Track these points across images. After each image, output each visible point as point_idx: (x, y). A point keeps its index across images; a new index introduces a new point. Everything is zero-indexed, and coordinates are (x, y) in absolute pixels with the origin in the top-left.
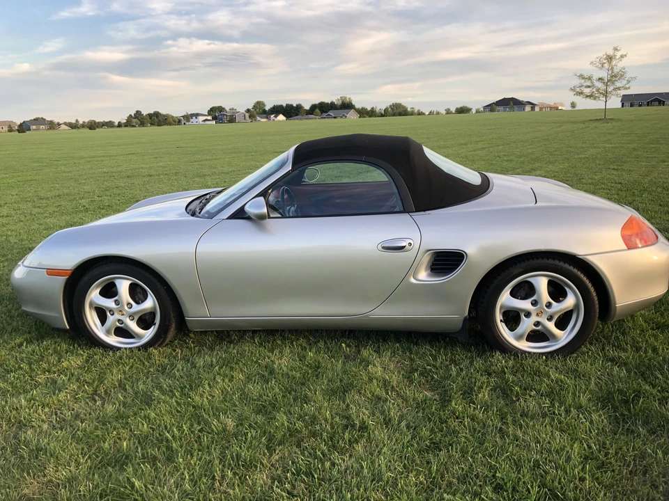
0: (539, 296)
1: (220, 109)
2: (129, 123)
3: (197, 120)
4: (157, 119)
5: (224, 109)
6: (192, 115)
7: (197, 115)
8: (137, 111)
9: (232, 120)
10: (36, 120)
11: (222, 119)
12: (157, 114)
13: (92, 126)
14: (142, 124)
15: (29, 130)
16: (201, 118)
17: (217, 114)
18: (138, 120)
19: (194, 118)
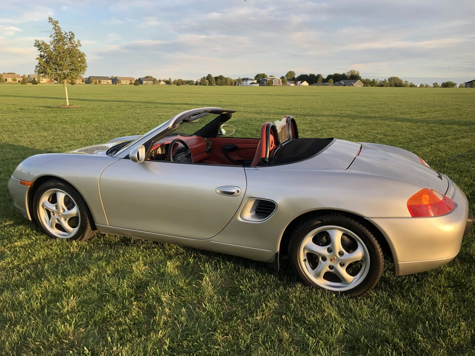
0: (333, 246)
1: (263, 76)
2: (202, 83)
3: (246, 83)
4: (220, 81)
5: (266, 76)
6: (244, 79)
7: (247, 79)
8: (209, 75)
9: (270, 83)
10: (147, 77)
11: (263, 83)
12: (221, 77)
13: (179, 83)
14: (210, 84)
15: (142, 84)
16: (249, 82)
17: (261, 79)
18: (209, 80)
19: (245, 81)
